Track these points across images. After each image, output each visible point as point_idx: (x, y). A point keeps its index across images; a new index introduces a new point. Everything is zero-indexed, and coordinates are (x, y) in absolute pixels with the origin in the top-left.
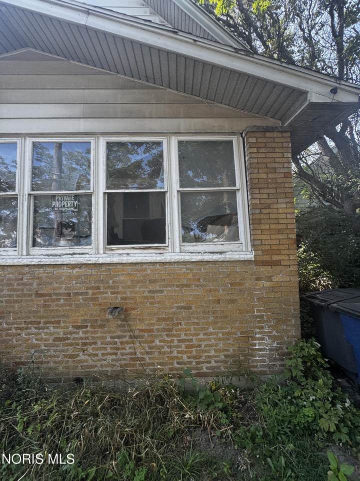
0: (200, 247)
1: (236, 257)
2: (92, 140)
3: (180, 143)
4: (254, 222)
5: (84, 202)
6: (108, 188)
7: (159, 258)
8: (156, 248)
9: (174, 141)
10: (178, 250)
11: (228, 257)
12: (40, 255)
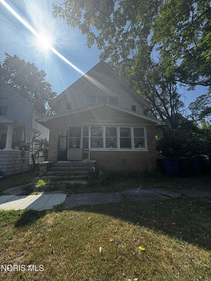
0: (138, 149)
1: (145, 151)
2: (117, 127)
3: (134, 128)
4: (148, 144)
5: (116, 140)
6: (120, 136)
7: (131, 150)
8: (130, 149)
9: (133, 127)
10: (134, 149)
11: (143, 150)
12: (108, 149)
